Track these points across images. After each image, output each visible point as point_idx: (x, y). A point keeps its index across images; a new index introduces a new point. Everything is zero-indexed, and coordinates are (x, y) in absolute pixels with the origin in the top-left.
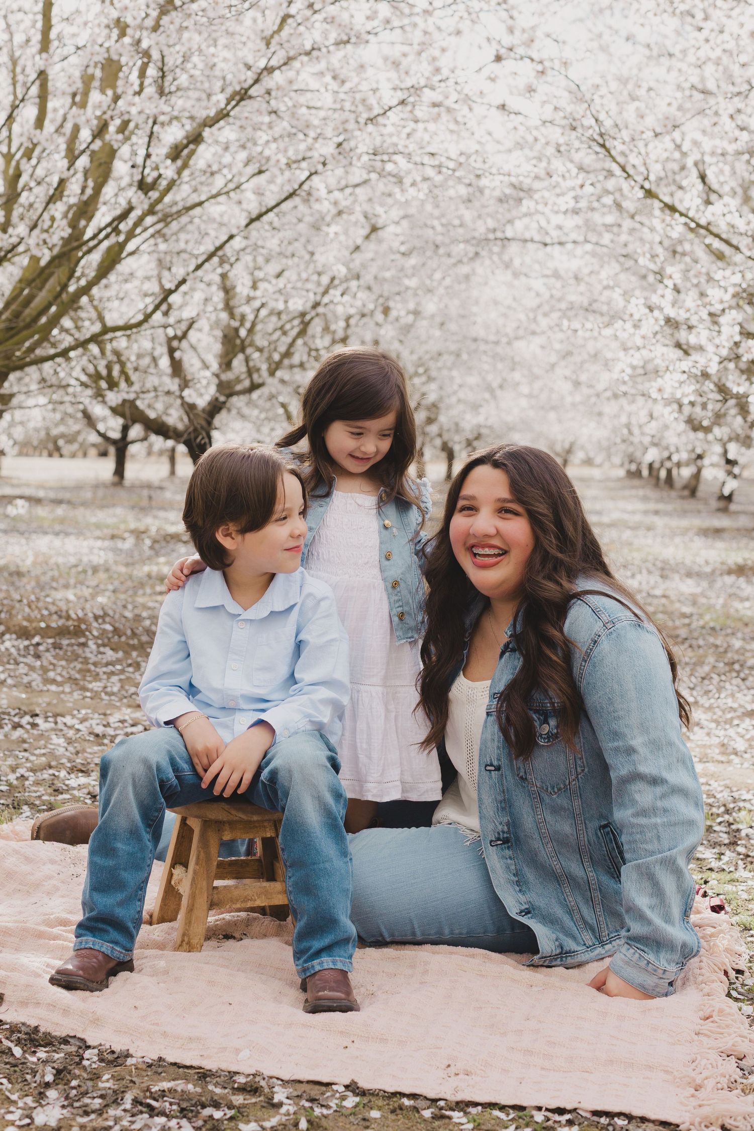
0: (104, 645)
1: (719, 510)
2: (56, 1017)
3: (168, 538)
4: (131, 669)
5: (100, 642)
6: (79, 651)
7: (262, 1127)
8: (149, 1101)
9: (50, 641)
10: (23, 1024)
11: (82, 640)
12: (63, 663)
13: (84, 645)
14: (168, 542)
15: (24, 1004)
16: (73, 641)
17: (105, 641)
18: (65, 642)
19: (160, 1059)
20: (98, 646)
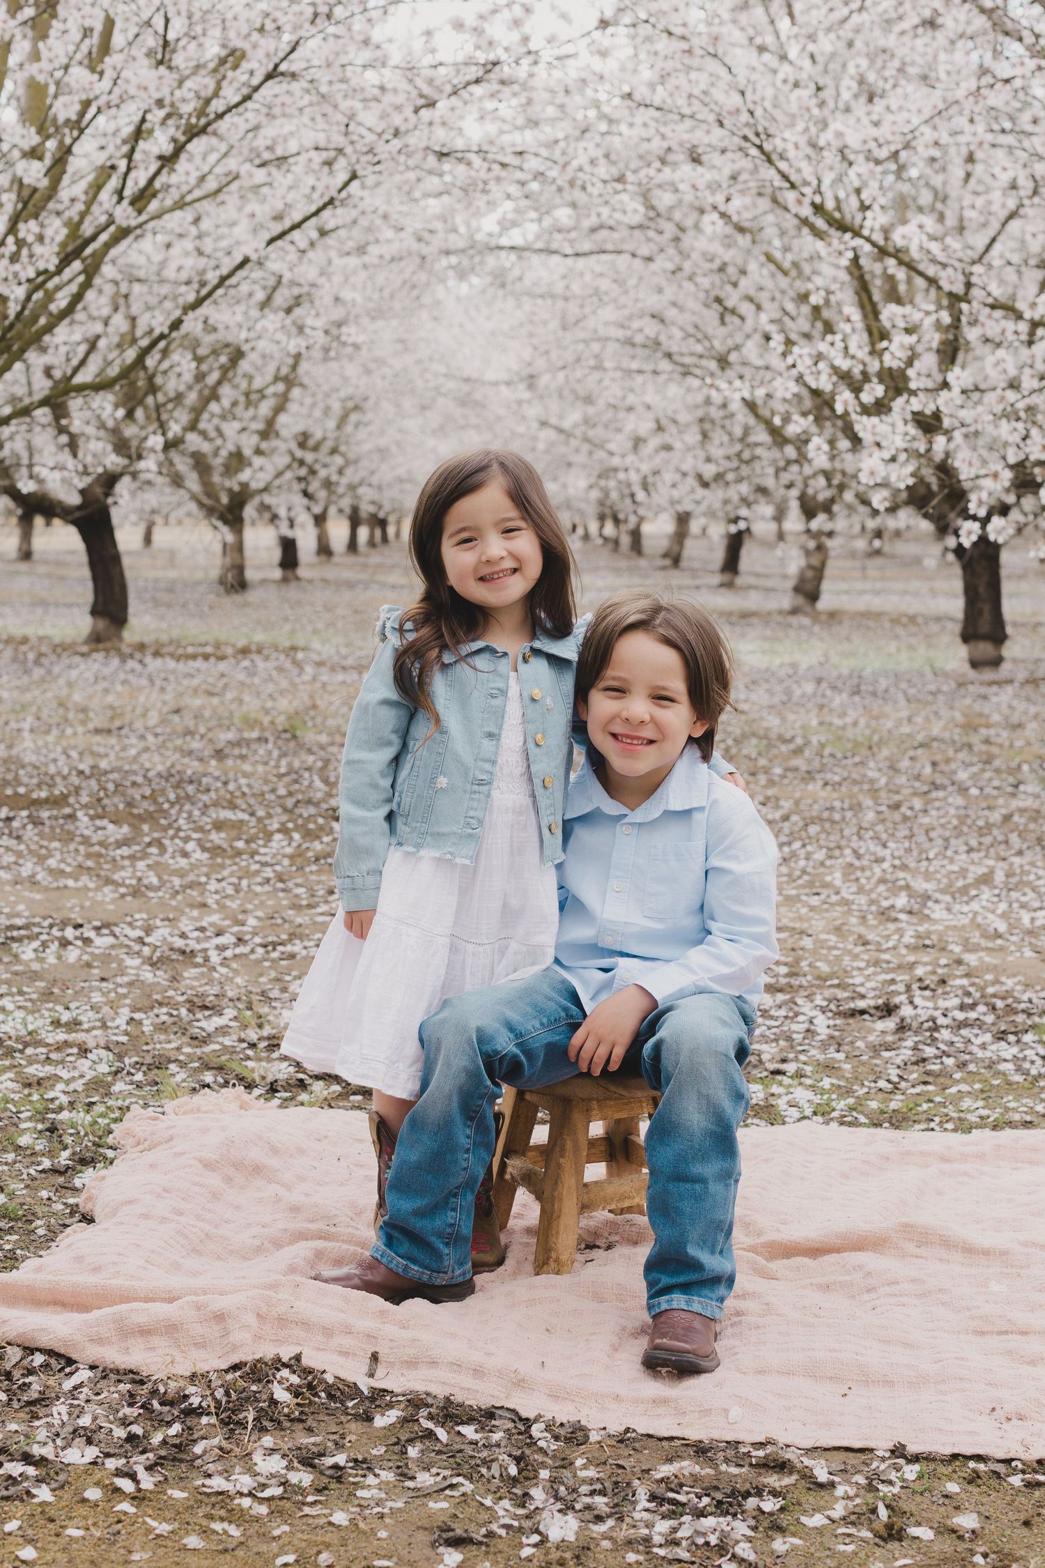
0: (101, 817)
1: (722, 585)
2: (466, 1381)
3: (59, 650)
4: (154, 850)
5: (92, 812)
6: (70, 827)
7: (829, 1518)
8: (671, 1495)
9: (25, 813)
10: (428, 1394)
11: (67, 811)
12: (56, 844)
13: (72, 817)
14: (59, 656)
15: (412, 1364)
16: (55, 812)
17: (99, 811)
18: (45, 814)
19: (627, 1430)
20: (92, 818)
